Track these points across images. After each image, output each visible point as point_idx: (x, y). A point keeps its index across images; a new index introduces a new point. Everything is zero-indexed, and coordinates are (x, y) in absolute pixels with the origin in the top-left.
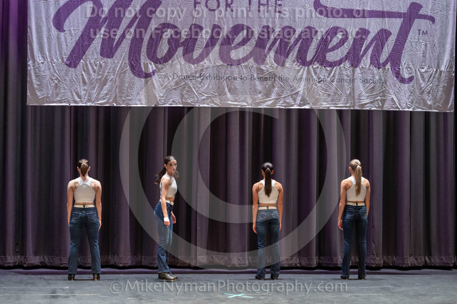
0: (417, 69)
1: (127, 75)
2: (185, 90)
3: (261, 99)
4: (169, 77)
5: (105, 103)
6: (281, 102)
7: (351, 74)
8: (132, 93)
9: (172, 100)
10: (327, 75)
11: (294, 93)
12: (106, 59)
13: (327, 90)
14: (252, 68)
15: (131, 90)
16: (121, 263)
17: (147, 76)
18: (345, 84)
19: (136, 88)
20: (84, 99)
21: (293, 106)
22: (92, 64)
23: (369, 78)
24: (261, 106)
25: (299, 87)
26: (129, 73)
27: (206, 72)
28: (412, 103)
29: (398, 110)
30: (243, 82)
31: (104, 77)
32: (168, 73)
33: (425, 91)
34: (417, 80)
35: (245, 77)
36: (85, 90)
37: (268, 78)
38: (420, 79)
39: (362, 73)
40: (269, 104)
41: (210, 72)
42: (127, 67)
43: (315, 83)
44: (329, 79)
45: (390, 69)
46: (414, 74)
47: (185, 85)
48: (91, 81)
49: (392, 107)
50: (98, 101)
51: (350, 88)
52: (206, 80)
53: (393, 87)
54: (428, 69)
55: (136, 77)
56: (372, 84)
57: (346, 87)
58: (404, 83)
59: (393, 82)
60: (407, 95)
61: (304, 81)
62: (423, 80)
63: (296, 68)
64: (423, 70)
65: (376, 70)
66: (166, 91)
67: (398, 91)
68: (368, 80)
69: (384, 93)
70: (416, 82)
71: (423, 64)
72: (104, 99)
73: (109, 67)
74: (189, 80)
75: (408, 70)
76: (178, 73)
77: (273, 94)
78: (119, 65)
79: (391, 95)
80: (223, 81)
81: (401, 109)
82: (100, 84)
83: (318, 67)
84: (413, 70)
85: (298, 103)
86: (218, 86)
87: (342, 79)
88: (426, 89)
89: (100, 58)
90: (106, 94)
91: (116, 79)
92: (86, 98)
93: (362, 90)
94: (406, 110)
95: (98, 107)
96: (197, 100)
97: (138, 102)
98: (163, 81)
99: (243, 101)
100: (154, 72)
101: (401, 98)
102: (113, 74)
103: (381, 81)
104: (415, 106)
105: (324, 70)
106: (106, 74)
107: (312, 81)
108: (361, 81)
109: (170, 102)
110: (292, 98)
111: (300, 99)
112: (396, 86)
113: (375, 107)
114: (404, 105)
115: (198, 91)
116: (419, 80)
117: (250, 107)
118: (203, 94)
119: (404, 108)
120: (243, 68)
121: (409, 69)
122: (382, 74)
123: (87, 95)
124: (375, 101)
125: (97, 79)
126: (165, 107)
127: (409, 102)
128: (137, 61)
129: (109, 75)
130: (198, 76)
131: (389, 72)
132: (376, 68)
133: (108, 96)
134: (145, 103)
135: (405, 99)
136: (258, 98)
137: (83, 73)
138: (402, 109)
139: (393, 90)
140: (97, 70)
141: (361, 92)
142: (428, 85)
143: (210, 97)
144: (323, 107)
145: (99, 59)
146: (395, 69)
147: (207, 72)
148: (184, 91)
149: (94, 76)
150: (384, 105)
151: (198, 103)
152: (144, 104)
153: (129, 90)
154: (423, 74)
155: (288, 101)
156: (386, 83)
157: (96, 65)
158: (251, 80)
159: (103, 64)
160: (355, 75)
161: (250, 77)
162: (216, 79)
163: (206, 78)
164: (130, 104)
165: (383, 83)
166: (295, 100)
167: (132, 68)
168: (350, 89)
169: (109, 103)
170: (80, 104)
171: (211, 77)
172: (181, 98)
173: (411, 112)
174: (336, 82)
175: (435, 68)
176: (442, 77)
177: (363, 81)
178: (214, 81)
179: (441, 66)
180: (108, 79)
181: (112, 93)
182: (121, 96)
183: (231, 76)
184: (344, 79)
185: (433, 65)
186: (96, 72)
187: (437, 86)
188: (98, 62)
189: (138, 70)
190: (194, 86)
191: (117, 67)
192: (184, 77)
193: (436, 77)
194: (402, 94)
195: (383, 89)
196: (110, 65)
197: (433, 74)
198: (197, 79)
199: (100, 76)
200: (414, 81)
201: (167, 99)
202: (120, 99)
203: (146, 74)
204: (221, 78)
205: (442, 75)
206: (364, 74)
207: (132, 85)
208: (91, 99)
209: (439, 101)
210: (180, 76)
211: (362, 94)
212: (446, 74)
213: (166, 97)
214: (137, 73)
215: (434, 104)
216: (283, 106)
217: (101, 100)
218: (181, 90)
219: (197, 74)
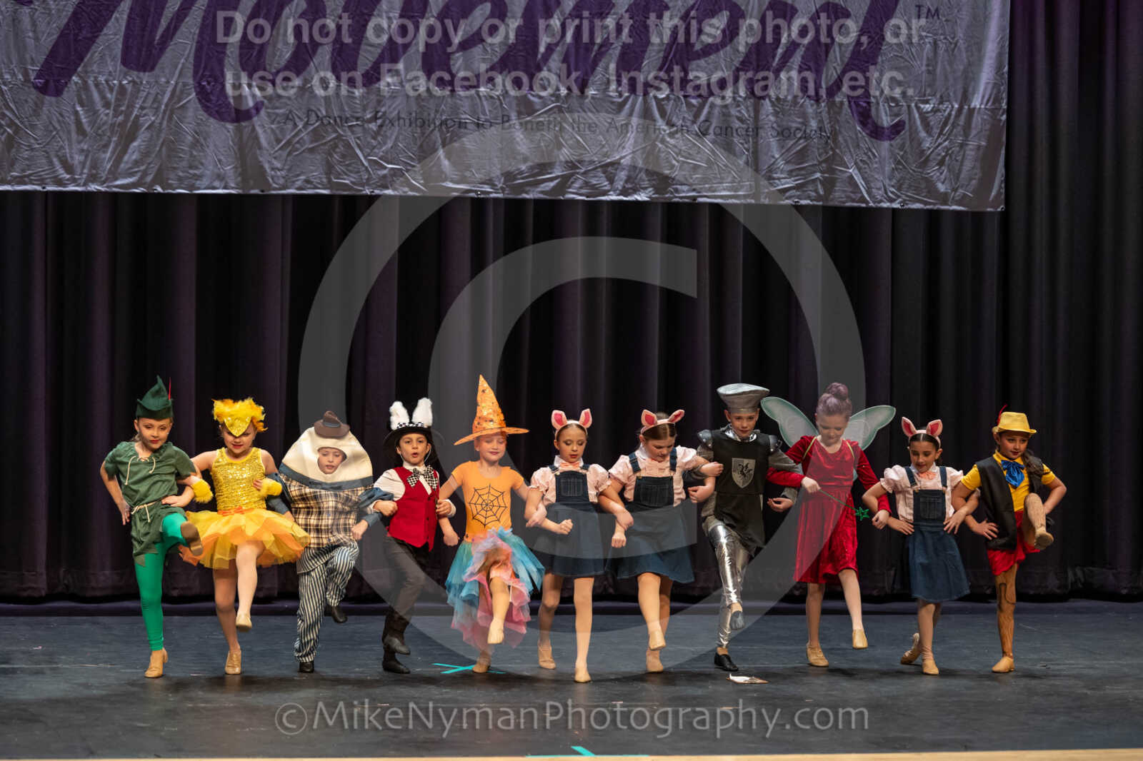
0: (913, 105)
1: (190, 113)
2: (336, 153)
3: (527, 177)
4: (297, 120)
5: (134, 185)
6: (576, 185)
7: (749, 116)
8: (203, 161)
9: (303, 177)
10: (689, 117)
11: (609, 160)
12: (136, 73)
13: (689, 154)
14: (504, 98)
15: (200, 151)
16: (175, 588)
17: (241, 116)
18: (735, 140)
19: (212, 147)
20: (81, 174)
21: (605, 193)
22: (101, 87)
23: (794, 125)
24: (527, 193)
26: (197, 110)
27: (389, 107)
28: (899, 189)
29: (864, 205)
31: (133, 117)
32: (293, 109)
33: (931, 158)
34: (914, 132)
35: (486, 120)
36: (82, 150)
37: (546, 123)
38: (920, 128)
39: (776, 114)
40: (547, 189)
41: (400, 107)
42: (190, 95)
44: (696, 127)
45: (846, 103)
46: (904, 117)
47: (336, 141)
48: (99, 128)
49: (848, 197)
50: (116, 179)
51: (748, 150)
52: (390, 128)
53: (852, 150)
54: (939, 104)
55: (212, 120)
56: (802, 141)
57: (737, 149)
58: (880, 140)
59: (854, 137)
60: (887, 169)
61: (635, 131)
62: (927, 132)
63: (615, 100)
64: (928, 106)
65: (812, 105)
66: (289, 154)
67: (865, 158)
68: (792, 131)
69: (832, 163)
70: (910, 135)
71: (928, 91)
72: (131, 175)
73: (145, 94)
74: (347, 129)
75: (890, 106)
76: (318, 109)
78: (170, 89)
79: (848, 168)
80: (433, 130)
81: (871, 204)
82: (121, 137)
83: (668, 96)
84: (902, 106)
85: (620, 188)
86: (419, 143)
87: (726, 129)
88: (934, 154)
89: (120, 71)
90: (136, 163)
91: (161, 124)
92: (85, 171)
93: (777, 156)
94: (885, 205)
95: (115, 194)
96: (368, 179)
97: (216, 184)
98: (282, 130)
99: (482, 182)
100: (258, 108)
101: (873, 176)
102: (153, 110)
103: (824, 134)
104: (907, 196)
105: (684, 105)
106: (135, 113)
107: (655, 132)
108: (775, 133)
109: (299, 183)
110: (604, 172)
111: (625, 178)
112: (861, 145)
113: (809, 198)
114: (879, 194)
115: (369, 155)
116: (917, 132)
117: (500, 196)
118: (381, 164)
119: (881, 201)
120: (483, 99)
121: (893, 105)
122: (825, 115)
123: (88, 163)
124: (809, 181)
125: (113, 125)
126: (283, 195)
127: (893, 186)
128: (216, 80)
129: (145, 115)
130: (369, 116)
131: (844, 112)
132: (812, 102)
133: (143, 168)
134: (237, 185)
135: (881, 178)
136: (522, 173)
137: (79, 109)
138: (874, 202)
139: (852, 157)
140: (113, 100)
141: (773, 160)
142: (940, 144)
143: (401, 169)
144: (681, 198)
145: (120, 75)
146: (857, 105)
147: (394, 106)
148: (335, 156)
149: (105, 115)
150: (830, 194)
151: (369, 185)
152: (233, 188)
153: (195, 153)
154: (927, 115)
155: (594, 182)
156: (835, 140)
157: (111, 89)
159: (129, 88)
160: (762, 117)
161: (500, 121)
162: (414, 125)
163: (390, 121)
164: (199, 189)
165: (829, 138)
166: (611, 180)
167: (203, 96)
168: (746, 153)
169: (145, 183)
170: (71, 188)
171: (401, 121)
172: (326, 174)
173: (894, 210)
174: (712, 136)
175: (956, 101)
176: (973, 125)
177: (778, 134)
178: (410, 129)
179: (973, 97)
180: (142, 125)
181: (150, 160)
182: (175, 168)
183: (451, 119)
184: (732, 128)
185: (951, 94)
186: (112, 108)
187: (962, 146)
188: (115, 82)
189: (218, 101)
190: (358, 141)
191: (164, 93)
192: (335, 121)
193: (958, 125)
194: (875, 166)
195: (827, 153)
196: (147, 90)
197: (952, 117)
198: (366, 125)
199: (121, 118)
200: (905, 133)
201: (291, 175)
202: (172, 176)
203: (237, 111)
204: (427, 122)
205: (974, 120)
206: (783, 115)
207: (202, 141)
208: (97, 173)
209: (966, 183)
210: (325, 117)
211: (775, 167)
212: (985, 117)
213: (289, 170)
214: (216, 109)
215: (955, 190)
216: (581, 195)
217: (125, 178)
218: (325, 154)
219: (368, 112)
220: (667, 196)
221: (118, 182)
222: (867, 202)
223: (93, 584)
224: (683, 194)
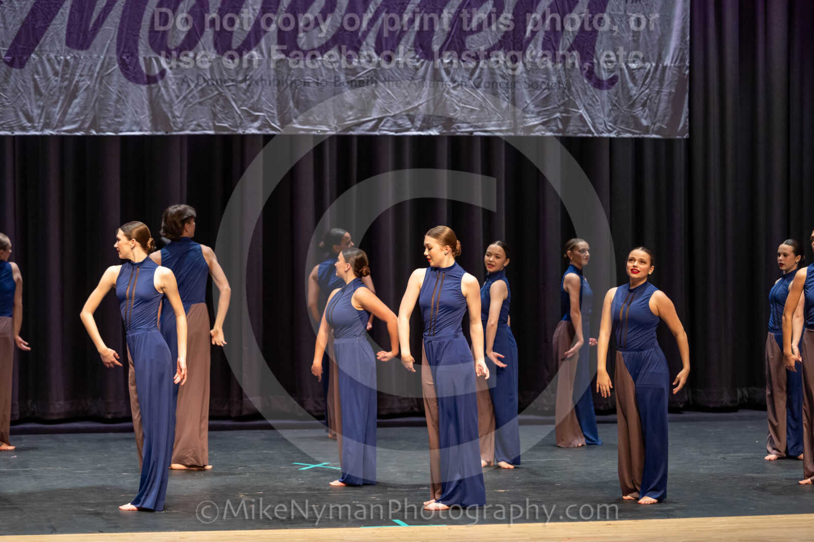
1: (115, 78)
2: (218, 105)
4: (190, 82)
5: (76, 130)
6: (388, 125)
7: (509, 74)
8: (125, 112)
9: (195, 122)
10: (467, 75)
11: (410, 107)
12: (76, 51)
13: (467, 101)
15: (122, 105)
17: (151, 80)
18: (499, 91)
19: (130, 102)
20: (39, 122)
21: (408, 130)
22: (52, 61)
23: (541, 80)
24: (353, 130)
25: (419, 97)
26: (120, 76)
27: (255, 72)
28: (615, 123)
29: (590, 135)
30: (321, 90)
31: (74, 82)
32: (187, 74)
33: (638, 99)
34: (624, 83)
35: (324, 80)
36: (39, 106)
37: (366, 81)
38: (629, 80)
39: (527, 72)
40: (368, 128)
41: (262, 72)
42: (114, 65)
43: (447, 89)
44: (471, 82)
46: (618, 73)
47: (218, 96)
48: (51, 90)
49: (579, 130)
50: (64, 126)
51: (508, 98)
52: (256, 87)
53: (581, 96)
55: (130, 83)
56: (546, 91)
57: (501, 97)
58: (601, 89)
59: (583, 87)
61: (428, 87)
62: (634, 83)
66: (185, 106)
67: (591, 102)
68: (539, 84)
69: (567, 106)
70: (622, 86)
72: (74, 123)
73: (83, 66)
74: (225, 88)
76: (205, 75)
77: (374, 109)
78: (100, 62)
79: (579, 109)
80: (285, 89)
81: (596, 135)
82: (66, 96)
85: (419, 126)
86: (276, 97)
87: (493, 83)
89: (65, 50)
90: (77, 114)
91: (94, 86)
92: (42, 121)
93: (528, 102)
94: (605, 135)
95: (63, 136)
96: (241, 124)
97: (134, 128)
98: (180, 89)
99: (321, 123)
100: (162, 74)
101: (596, 115)
102: (89, 77)
103: (561, 86)
104: (620, 128)
106: (76, 79)
107: (442, 86)
108: (527, 86)
109: (192, 127)
110: (407, 116)
111: (422, 119)
112: (588, 93)
113: (551, 131)
114: (601, 127)
115: (241, 106)
116: (626, 84)
117: (334, 133)
118: (250, 113)
119: (602, 132)
122: (561, 72)
123: (43, 115)
124: (550, 120)
125: (61, 88)
126: (181, 136)
127: (610, 122)
128: (132, 55)
129: (83, 81)
130: (240, 79)
131: (575, 70)
134: (149, 129)
135: (602, 116)
137: (36, 77)
138: (598, 133)
139: (582, 101)
140: (60, 70)
141: (526, 105)
142: (643, 92)
143: (264, 116)
144: (462, 132)
145: (65, 52)
147: (259, 71)
148: (218, 107)
150: (567, 128)
151: (241, 127)
152: (146, 131)
153: (119, 106)
154: (634, 71)
155: (400, 122)
156: (569, 89)
157: (59, 63)
158: (335, 86)
159: (72, 62)
160: (517, 75)
161: (333, 81)
162: (272, 84)
163: (256, 82)
164: (121, 132)
165: (565, 88)
166: (412, 119)
167: (124, 66)
168: (507, 100)
169: (84, 129)
170: (32, 133)
171: (263, 82)
172: (211, 120)
173: (611, 139)
174: (483, 89)
175: (654, 61)
176: (666, 78)
177: (529, 86)
178: (269, 88)
179: (665, 58)
180: (81, 88)
181: (87, 112)
182: (104, 118)
183: (299, 80)
184: (497, 83)
185: (650, 56)
186: (60, 76)
187: (658, 92)
188: (62, 58)
189: (134, 70)
190: (234, 97)
191: (96, 65)
192: (217, 82)
193: (655, 78)
194: (598, 107)
195: (564, 99)
196: (84, 63)
197: (651, 72)
198: (239, 85)
199: (66, 83)
200: (618, 84)
201: (186, 121)
202: (102, 123)
203: (148, 77)
204: (281, 82)
205: (667, 74)
206: (533, 72)
207: (124, 98)
208: (50, 122)
209: (661, 119)
210: (209, 80)
211: (528, 109)
212: (675, 72)
213: (186, 117)
214: (133, 75)
215: (654, 124)
216: (392, 131)
217: (69, 124)
218: (211, 105)
219: (240, 76)
220: (452, 131)
221: (65, 128)
222: (592, 133)
223: (52, 411)
224: (464, 130)
